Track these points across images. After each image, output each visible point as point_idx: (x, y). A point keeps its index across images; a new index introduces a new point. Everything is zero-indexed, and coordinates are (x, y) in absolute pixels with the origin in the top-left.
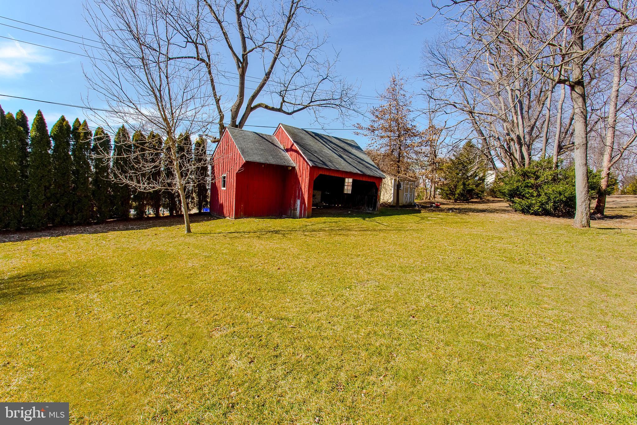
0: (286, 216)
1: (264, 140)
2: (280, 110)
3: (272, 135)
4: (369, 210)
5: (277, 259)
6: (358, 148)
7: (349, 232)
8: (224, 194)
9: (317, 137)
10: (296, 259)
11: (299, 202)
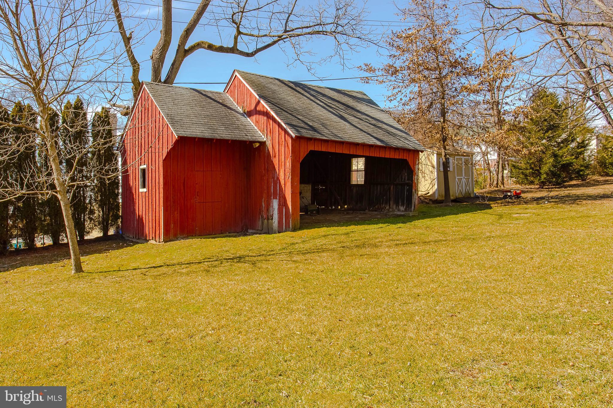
0: (254, 231)
1: (209, 100)
2: (233, 50)
3: (222, 91)
4: (399, 210)
5: (245, 316)
6: (370, 102)
7: (377, 251)
8: (144, 200)
9: (298, 89)
10: (285, 312)
11: (275, 204)
